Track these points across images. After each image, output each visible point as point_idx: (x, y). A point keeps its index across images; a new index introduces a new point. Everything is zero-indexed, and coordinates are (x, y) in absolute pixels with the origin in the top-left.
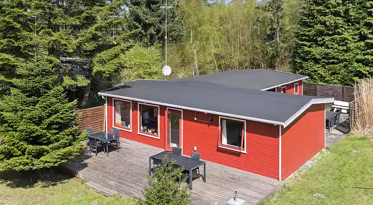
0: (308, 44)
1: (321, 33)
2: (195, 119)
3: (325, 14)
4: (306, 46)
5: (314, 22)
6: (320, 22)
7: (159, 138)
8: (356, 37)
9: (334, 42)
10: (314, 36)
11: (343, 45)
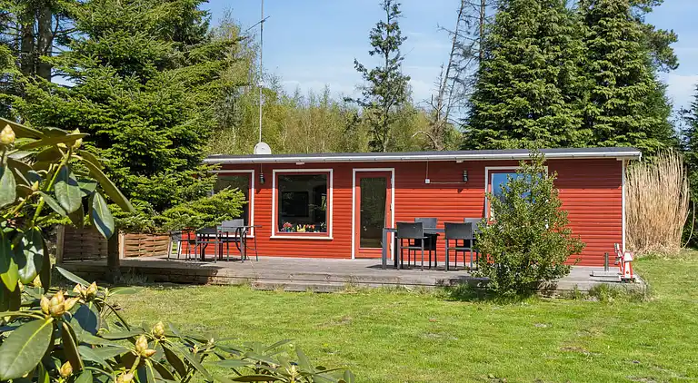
0: (496, 133)
1: (520, 113)
2: (428, 181)
3: (527, 78)
4: (492, 136)
5: (507, 93)
6: (518, 92)
7: (331, 238)
8: (579, 120)
9: (544, 127)
10: (508, 117)
11: (558, 134)
